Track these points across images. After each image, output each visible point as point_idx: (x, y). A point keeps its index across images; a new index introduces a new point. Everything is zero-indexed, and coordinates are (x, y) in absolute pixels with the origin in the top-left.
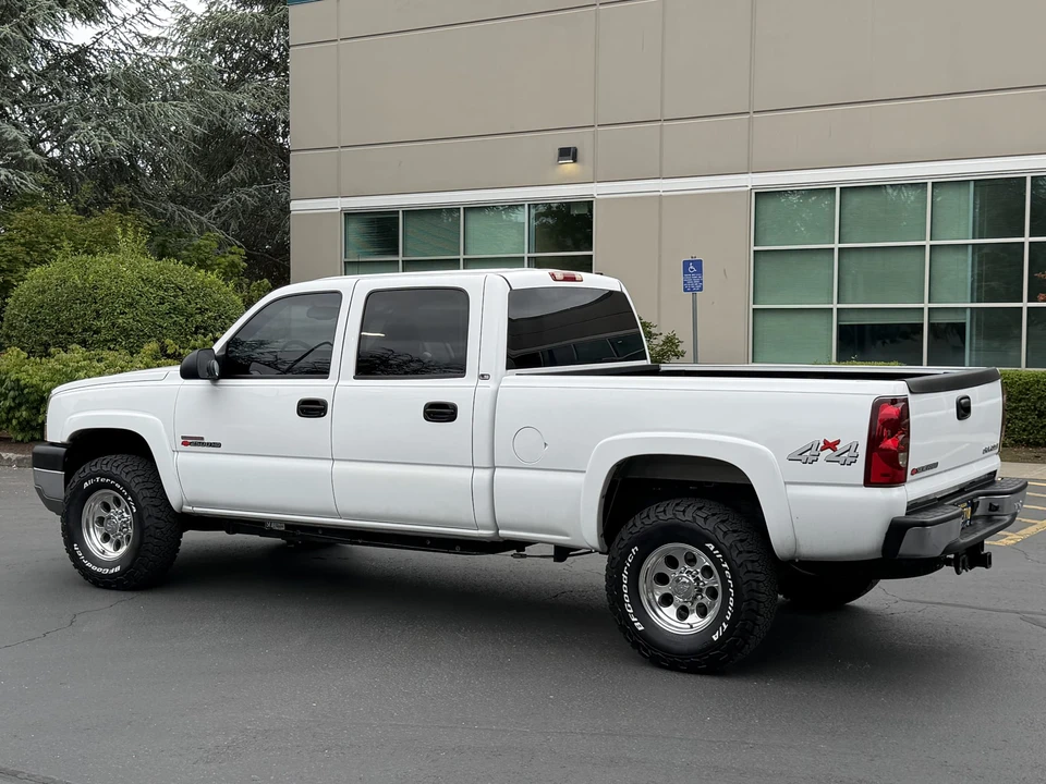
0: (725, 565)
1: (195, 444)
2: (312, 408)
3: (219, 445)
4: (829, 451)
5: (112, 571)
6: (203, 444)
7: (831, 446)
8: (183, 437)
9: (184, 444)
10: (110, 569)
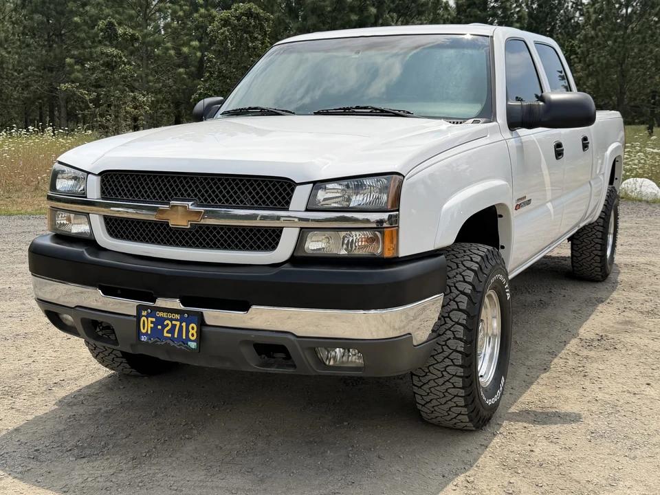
1: (522, 206)
2: (559, 151)
3: (530, 201)
6: (526, 204)
8: (517, 201)
9: (517, 208)
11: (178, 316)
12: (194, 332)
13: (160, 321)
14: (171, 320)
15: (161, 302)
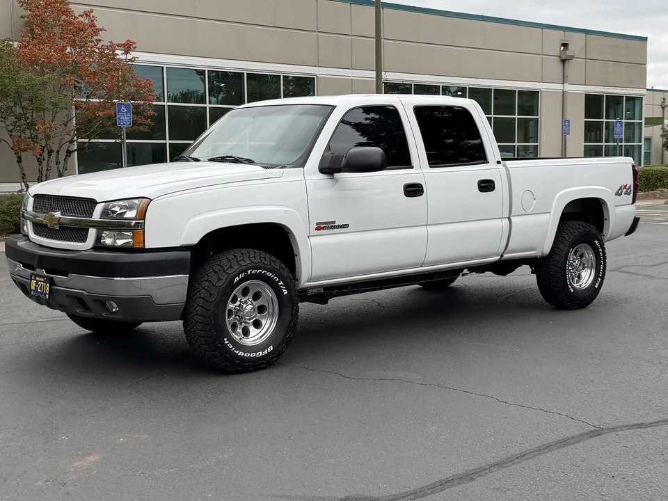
0: (600, 250)
1: (328, 228)
2: (414, 190)
3: (347, 226)
4: (625, 190)
5: (266, 352)
6: (335, 227)
7: (625, 187)
8: (317, 224)
9: (318, 229)
10: (263, 351)
11: (43, 280)
12: (48, 288)
13: (38, 281)
14: (41, 281)
15: (38, 271)
